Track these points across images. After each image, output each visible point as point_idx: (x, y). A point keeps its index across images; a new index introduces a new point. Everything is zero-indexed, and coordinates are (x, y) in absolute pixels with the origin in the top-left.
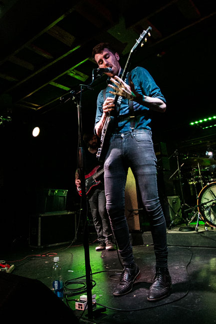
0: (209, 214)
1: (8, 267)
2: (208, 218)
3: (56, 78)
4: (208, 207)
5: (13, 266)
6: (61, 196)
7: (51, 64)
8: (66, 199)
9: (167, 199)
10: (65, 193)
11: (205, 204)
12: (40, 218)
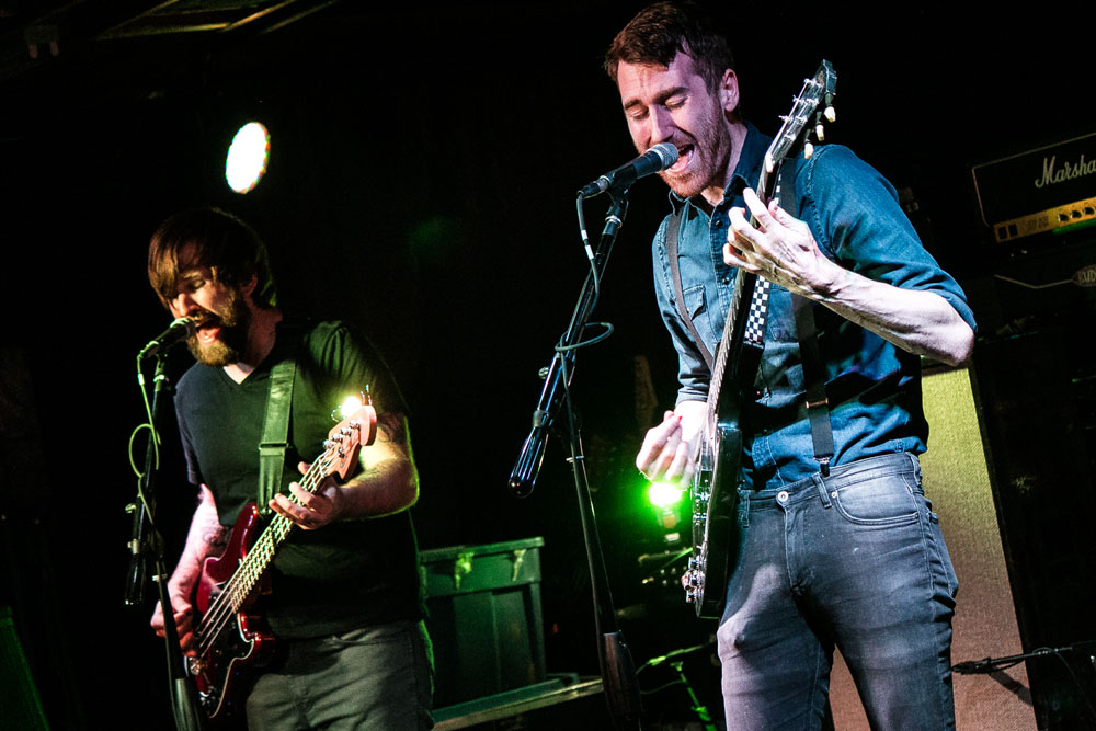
6: (500, 591)
8: (537, 602)
10: (524, 560)
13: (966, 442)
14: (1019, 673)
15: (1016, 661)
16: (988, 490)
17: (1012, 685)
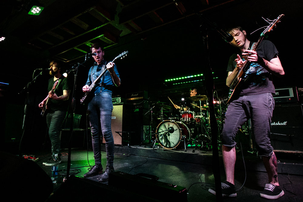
0: (162, 139)
1: (34, 159)
2: (161, 142)
3: (78, 46)
4: (162, 135)
5: (38, 158)
6: (76, 119)
7: (74, 38)
8: (80, 121)
9: (143, 127)
10: (79, 117)
11: (160, 132)
12: (61, 132)
13: (121, 112)
14: (121, 134)
15: (121, 132)
16: (122, 116)
17: (120, 135)
